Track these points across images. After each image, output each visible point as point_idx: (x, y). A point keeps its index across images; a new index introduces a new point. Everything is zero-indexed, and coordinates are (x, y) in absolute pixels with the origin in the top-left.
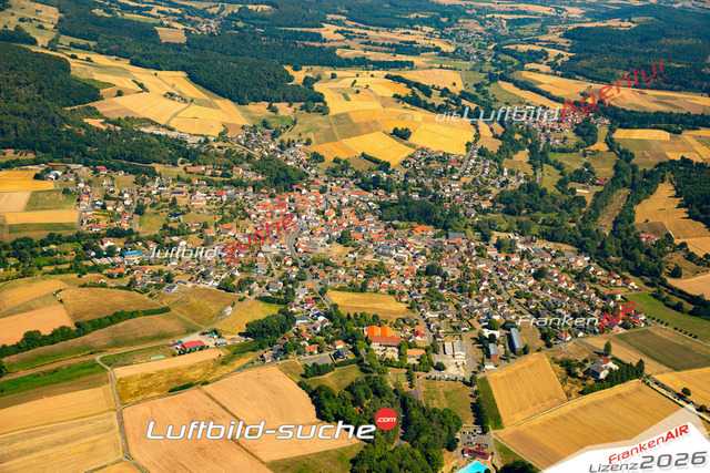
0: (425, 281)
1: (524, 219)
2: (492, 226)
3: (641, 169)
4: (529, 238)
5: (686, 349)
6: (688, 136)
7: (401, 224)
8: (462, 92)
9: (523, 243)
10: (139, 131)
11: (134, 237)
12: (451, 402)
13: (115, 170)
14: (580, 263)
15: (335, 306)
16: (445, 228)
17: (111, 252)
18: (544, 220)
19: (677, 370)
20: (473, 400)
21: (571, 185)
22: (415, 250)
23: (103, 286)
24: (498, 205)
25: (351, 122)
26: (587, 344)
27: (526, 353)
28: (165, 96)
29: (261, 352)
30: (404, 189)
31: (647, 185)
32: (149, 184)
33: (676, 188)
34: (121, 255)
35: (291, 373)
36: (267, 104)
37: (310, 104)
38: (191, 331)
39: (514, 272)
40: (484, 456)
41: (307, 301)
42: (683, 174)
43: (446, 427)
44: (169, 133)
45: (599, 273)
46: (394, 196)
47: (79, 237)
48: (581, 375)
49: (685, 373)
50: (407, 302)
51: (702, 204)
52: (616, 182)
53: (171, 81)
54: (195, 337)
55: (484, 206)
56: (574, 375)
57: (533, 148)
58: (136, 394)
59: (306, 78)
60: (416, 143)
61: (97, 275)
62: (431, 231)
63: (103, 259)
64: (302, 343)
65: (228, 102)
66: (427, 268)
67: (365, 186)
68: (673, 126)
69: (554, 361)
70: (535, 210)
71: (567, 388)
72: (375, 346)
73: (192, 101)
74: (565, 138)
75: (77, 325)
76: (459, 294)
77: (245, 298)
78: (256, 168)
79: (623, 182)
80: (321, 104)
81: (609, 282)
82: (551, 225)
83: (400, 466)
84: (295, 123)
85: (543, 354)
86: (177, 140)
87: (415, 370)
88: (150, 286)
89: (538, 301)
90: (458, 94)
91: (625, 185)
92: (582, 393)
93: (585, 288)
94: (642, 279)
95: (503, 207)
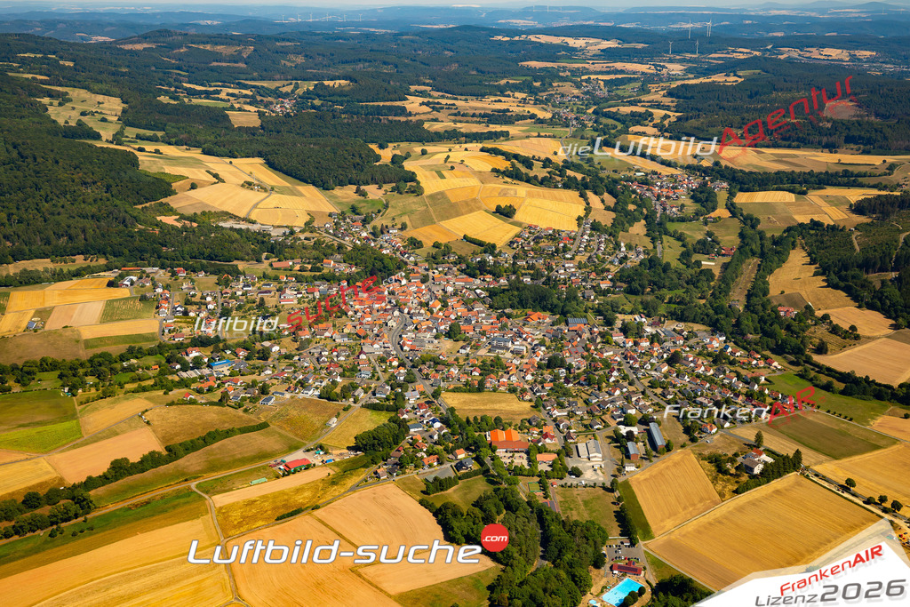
0: (547, 375)
1: (649, 298)
2: (615, 308)
3: (768, 235)
4: (656, 319)
5: (843, 434)
6: (814, 196)
7: (515, 312)
8: (565, 161)
9: (651, 325)
10: (217, 227)
11: (221, 345)
12: (591, 511)
13: (194, 271)
14: (715, 344)
15: (452, 410)
16: (564, 313)
17: (197, 364)
18: (671, 298)
19: (836, 458)
20: (616, 508)
21: (696, 257)
22: (533, 340)
23: (193, 402)
24: (619, 284)
25: (449, 201)
26: (735, 435)
27: (669, 450)
28: (243, 186)
29: (374, 467)
30: (514, 273)
31: (778, 252)
32: (233, 284)
33: (809, 255)
34: (209, 366)
35: (410, 489)
36: (354, 187)
37: (402, 184)
38: (293, 448)
39: (645, 358)
40: (636, 572)
41: (420, 406)
42: (814, 238)
43: (591, 542)
44: (251, 227)
45: (738, 354)
46: (503, 281)
47: (161, 348)
48: (733, 471)
49: (845, 461)
50: (530, 401)
51: (840, 270)
52: (744, 250)
53: (248, 169)
54: (299, 455)
55: (604, 286)
56: (726, 472)
57: (649, 219)
58: (240, 525)
59: (394, 156)
60: (523, 221)
61: (185, 390)
62: (548, 318)
63: (190, 372)
64: (419, 455)
65: (311, 187)
66: (550, 360)
67: (470, 272)
68: (797, 186)
69: (701, 457)
70: (659, 288)
71: (719, 487)
72: (500, 452)
73: (272, 189)
74: (683, 206)
75: (168, 449)
76: (587, 388)
77: (350, 406)
78: (349, 259)
79: (752, 250)
80: (414, 184)
81: (750, 363)
82: (678, 303)
83: (545, 590)
84: (386, 206)
85: (688, 450)
86: (259, 233)
87: (548, 478)
88: (244, 399)
89: (676, 390)
90: (561, 164)
91: (754, 254)
92: (737, 492)
93: (724, 372)
94: (785, 358)
95: (625, 286)
